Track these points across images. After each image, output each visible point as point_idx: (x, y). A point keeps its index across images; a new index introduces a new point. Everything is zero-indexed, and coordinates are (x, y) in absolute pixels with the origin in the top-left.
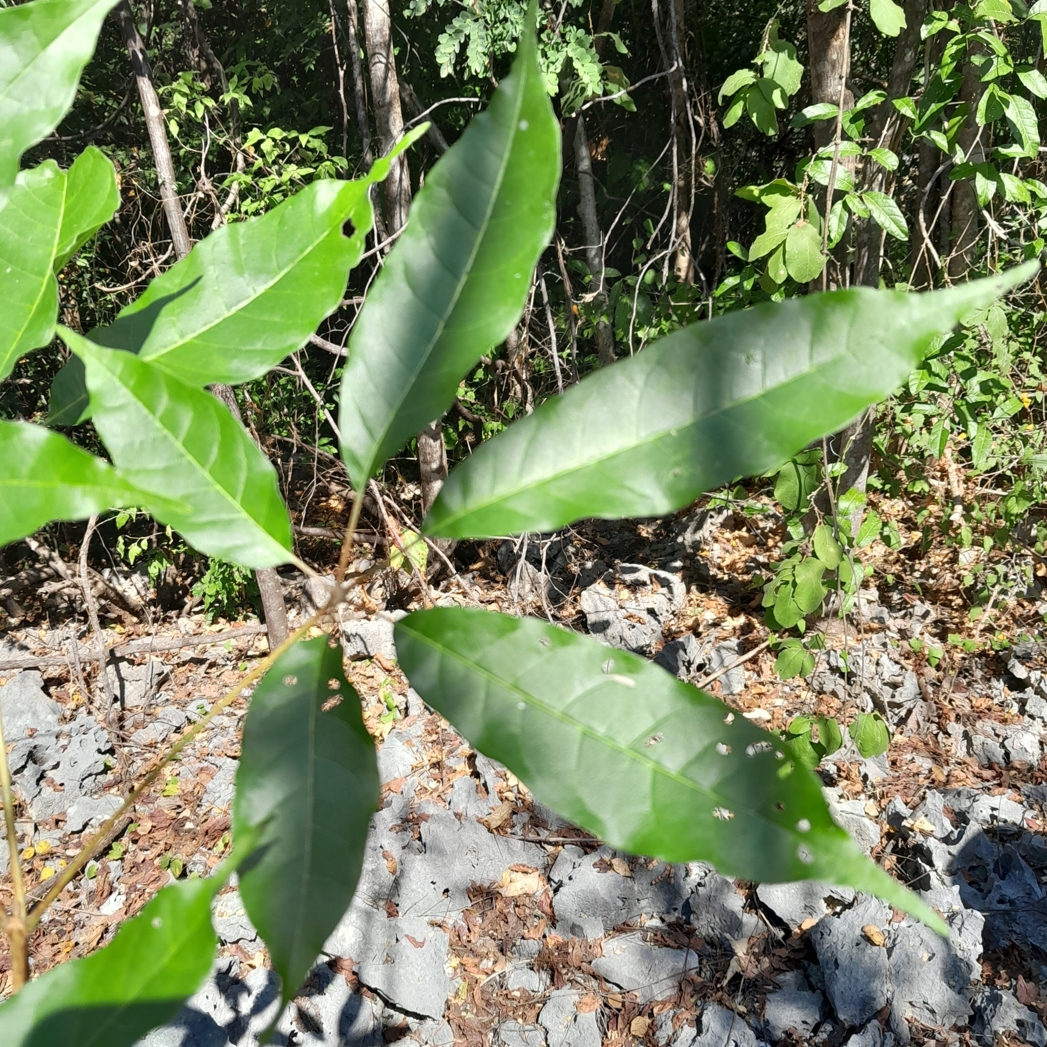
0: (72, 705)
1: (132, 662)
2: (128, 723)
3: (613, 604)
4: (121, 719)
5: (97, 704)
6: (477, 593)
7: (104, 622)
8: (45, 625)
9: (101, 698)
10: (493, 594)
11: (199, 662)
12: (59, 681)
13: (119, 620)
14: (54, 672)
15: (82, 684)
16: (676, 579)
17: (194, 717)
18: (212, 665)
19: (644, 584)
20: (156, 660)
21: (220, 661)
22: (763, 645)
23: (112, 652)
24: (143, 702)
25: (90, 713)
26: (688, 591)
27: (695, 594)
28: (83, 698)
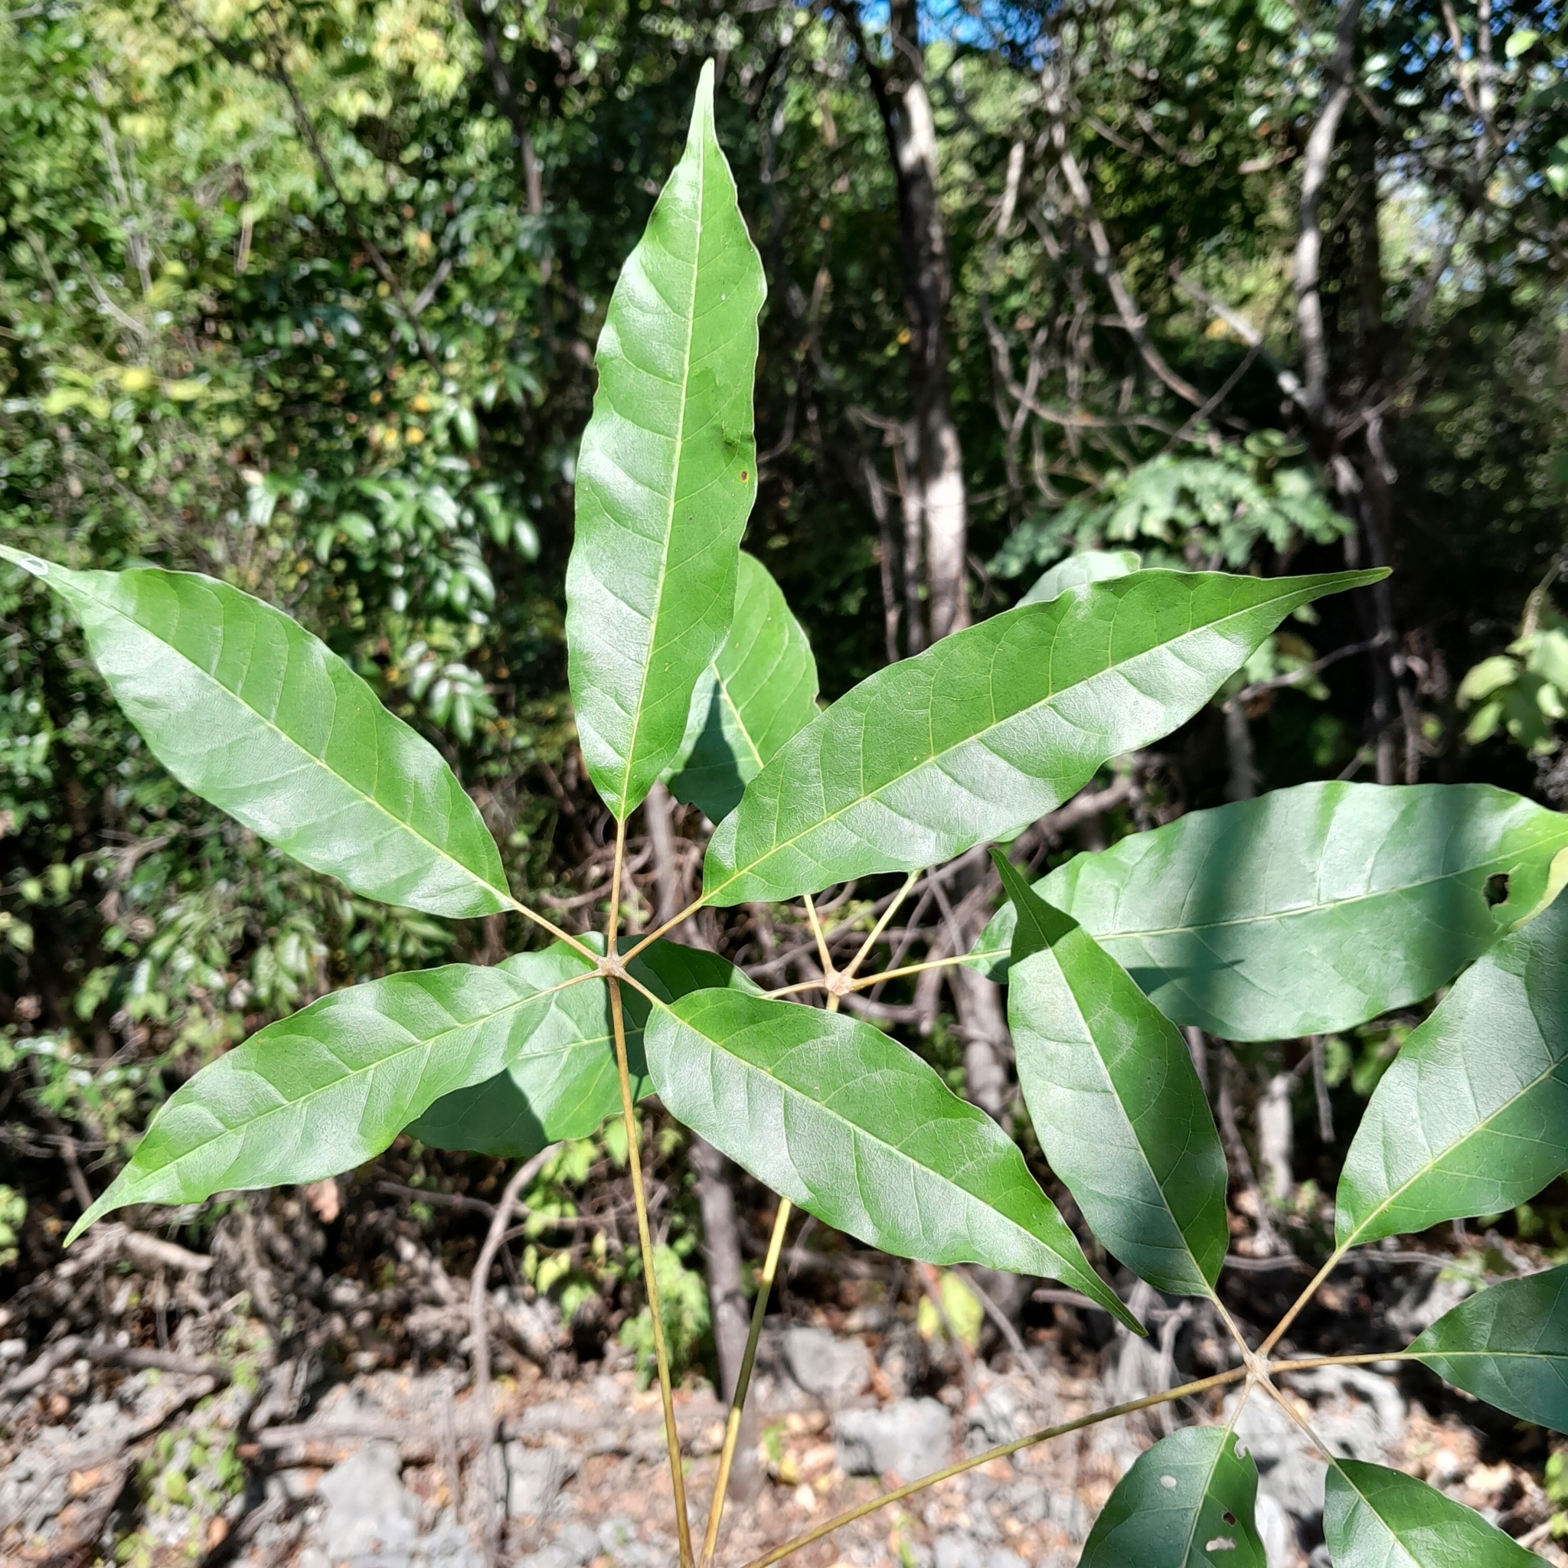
0: (434, 1502)
1: (527, 1445)
2: (513, 1544)
3: (1278, 1425)
4: (503, 1536)
5: (471, 1504)
6: (1052, 1381)
7: (495, 1373)
8: (409, 1369)
9: (476, 1495)
10: (1077, 1387)
11: (621, 1453)
12: (420, 1463)
13: (512, 1372)
14: (415, 1449)
15: (452, 1470)
16: (1385, 1390)
17: (609, 1545)
18: (642, 1460)
19: (1331, 1396)
20: (561, 1443)
21: (653, 1455)
22: (1542, 1530)
23: (500, 1426)
24: (537, 1509)
25: (459, 1520)
26: (1408, 1413)
27: (1420, 1418)
28: (450, 1493)
